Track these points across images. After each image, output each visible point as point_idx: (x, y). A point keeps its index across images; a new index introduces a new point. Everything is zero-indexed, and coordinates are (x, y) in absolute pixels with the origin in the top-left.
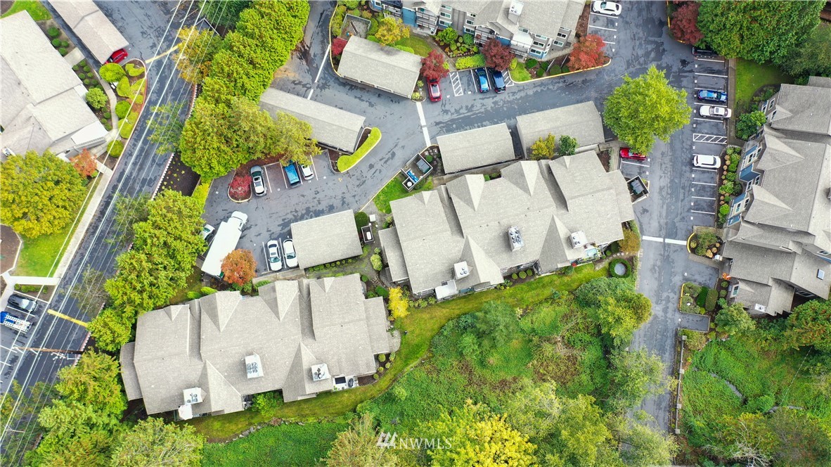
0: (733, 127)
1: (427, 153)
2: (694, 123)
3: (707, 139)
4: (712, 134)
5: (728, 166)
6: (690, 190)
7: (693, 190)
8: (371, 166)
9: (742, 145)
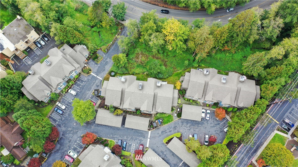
0: (59, 99)
1: (152, 129)
2: (69, 105)
3: (68, 99)
4: (66, 100)
5: (67, 88)
6: (82, 87)
7: (81, 86)
8: (170, 131)
9: (60, 93)
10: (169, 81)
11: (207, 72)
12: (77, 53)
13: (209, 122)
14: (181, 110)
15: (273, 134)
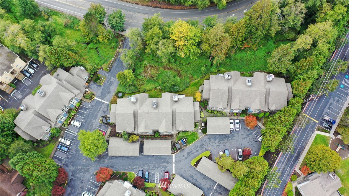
0: (61, 135)
1: (175, 151)
2: (74, 140)
3: (72, 132)
4: (69, 134)
5: (69, 120)
6: (86, 115)
7: (85, 115)
8: (197, 151)
9: (61, 127)
10: (187, 93)
11: (228, 77)
12: (75, 76)
13: (240, 134)
14: (206, 124)
15: (314, 136)
